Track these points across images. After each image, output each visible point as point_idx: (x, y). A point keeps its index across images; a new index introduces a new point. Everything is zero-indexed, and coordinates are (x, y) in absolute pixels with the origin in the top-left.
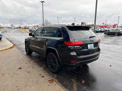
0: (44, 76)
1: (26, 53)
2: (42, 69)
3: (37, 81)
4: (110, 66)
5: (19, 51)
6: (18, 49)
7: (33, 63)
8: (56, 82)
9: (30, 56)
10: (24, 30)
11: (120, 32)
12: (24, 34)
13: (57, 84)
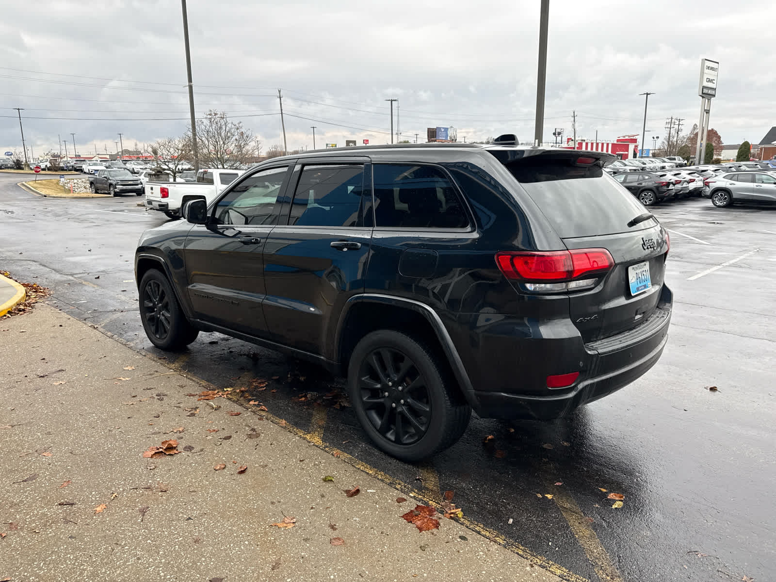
0: (358, 491)
1: (149, 344)
2: (317, 440)
3: (333, 527)
4: (713, 389)
5: (85, 328)
6: (71, 313)
7: (237, 408)
8: (456, 519)
9: (184, 358)
10: (55, 179)
11: (668, 184)
12: (58, 210)
13: (470, 535)
